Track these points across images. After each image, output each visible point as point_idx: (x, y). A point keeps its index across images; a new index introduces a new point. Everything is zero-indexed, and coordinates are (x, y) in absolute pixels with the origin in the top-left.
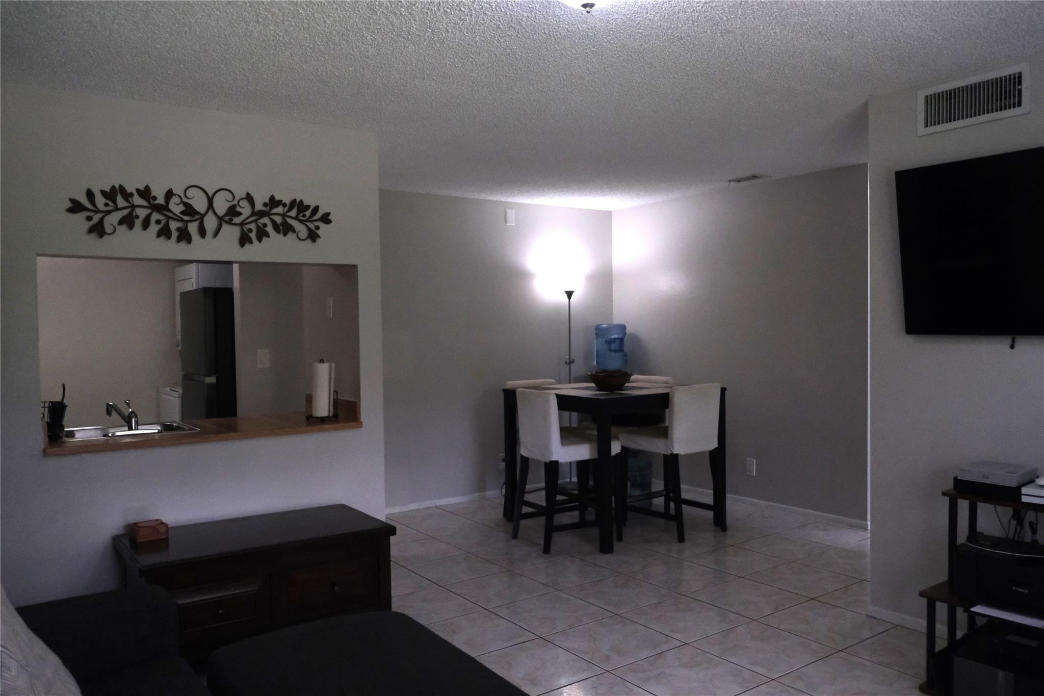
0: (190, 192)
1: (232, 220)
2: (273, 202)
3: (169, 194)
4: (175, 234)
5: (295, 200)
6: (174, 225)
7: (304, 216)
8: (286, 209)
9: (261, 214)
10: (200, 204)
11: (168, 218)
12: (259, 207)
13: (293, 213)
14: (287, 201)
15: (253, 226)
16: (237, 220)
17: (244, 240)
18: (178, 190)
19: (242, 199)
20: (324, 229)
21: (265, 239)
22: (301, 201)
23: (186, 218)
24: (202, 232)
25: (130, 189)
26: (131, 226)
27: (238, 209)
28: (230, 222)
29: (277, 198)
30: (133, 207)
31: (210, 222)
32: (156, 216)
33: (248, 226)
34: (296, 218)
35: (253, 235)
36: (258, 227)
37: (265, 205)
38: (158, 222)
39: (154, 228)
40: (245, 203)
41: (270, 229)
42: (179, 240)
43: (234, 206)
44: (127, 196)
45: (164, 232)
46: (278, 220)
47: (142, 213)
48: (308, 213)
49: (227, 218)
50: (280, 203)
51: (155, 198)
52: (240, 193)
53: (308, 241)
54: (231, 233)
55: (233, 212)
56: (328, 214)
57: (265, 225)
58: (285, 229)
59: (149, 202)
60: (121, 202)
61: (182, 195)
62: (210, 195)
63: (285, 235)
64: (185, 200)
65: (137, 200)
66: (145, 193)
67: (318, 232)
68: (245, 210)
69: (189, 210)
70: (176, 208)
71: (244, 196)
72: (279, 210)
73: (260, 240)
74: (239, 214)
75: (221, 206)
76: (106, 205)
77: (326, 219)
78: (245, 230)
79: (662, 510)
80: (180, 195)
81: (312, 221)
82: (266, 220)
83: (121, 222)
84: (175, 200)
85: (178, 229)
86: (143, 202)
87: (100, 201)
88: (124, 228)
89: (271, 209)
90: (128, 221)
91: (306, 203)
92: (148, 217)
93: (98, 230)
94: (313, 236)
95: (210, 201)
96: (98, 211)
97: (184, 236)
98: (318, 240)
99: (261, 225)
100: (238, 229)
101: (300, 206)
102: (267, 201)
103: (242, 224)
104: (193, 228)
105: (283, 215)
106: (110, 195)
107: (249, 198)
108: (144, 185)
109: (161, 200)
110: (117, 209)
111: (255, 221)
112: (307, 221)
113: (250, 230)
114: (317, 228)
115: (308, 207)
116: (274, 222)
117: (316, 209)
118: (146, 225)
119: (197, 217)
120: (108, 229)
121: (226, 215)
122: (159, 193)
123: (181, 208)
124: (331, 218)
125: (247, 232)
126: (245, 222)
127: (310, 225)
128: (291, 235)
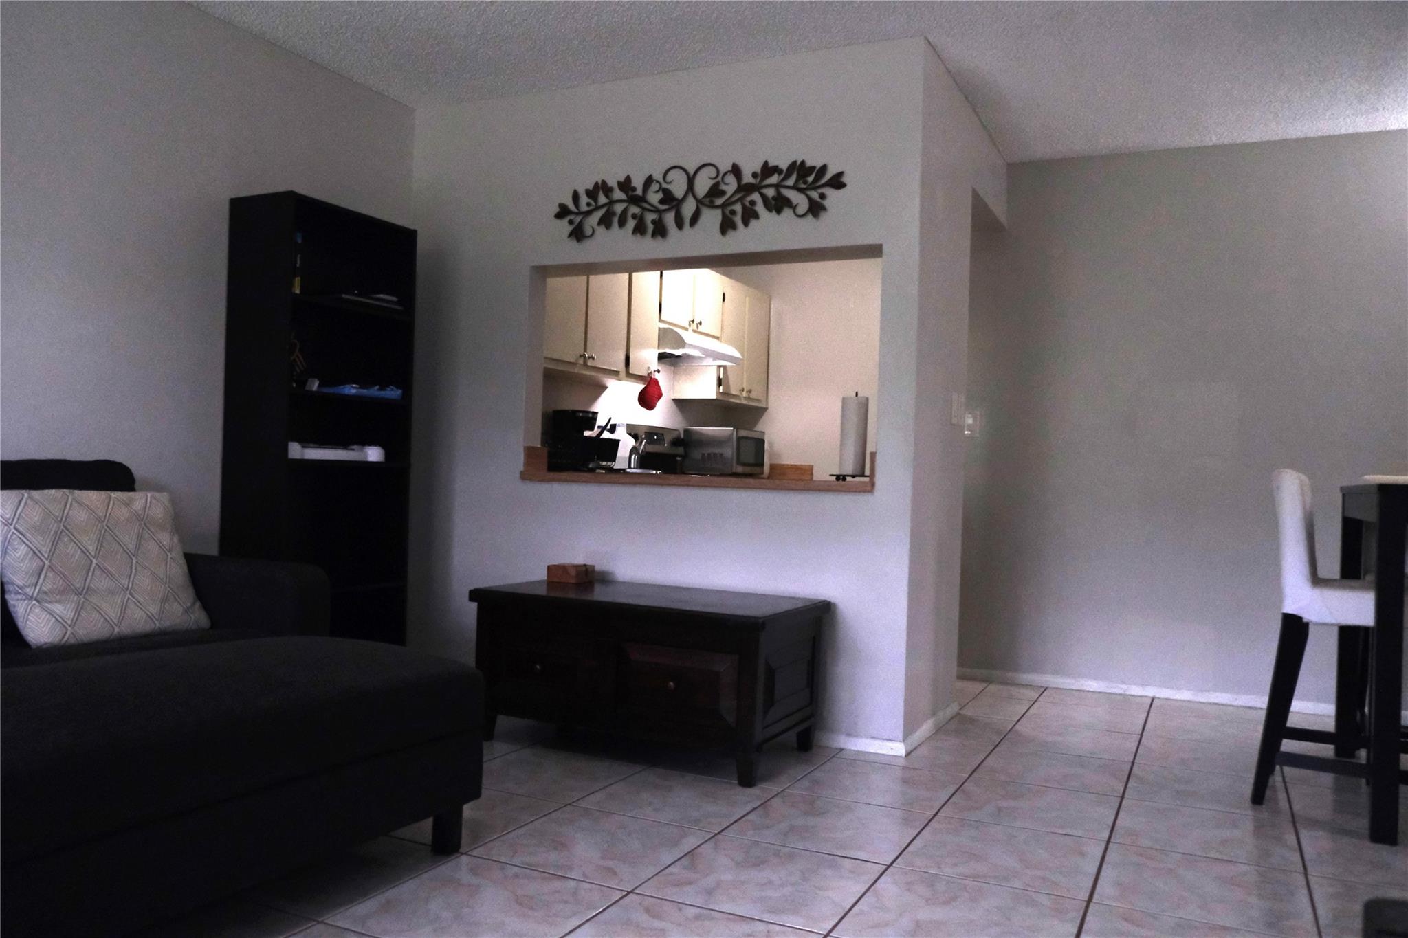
0: (670, 177)
1: (712, 202)
2: (768, 170)
3: (649, 181)
4: (651, 227)
5: (795, 162)
6: (650, 217)
7: (805, 182)
8: (782, 176)
9: (749, 189)
10: (679, 188)
11: (644, 209)
12: (748, 178)
13: (791, 182)
14: (784, 166)
15: (738, 208)
16: (719, 202)
17: (727, 226)
18: (658, 176)
19: (728, 172)
20: (832, 194)
21: (753, 222)
22: (803, 162)
23: (665, 207)
24: (680, 224)
25: (612, 183)
26: (608, 226)
27: (723, 187)
28: (712, 206)
29: (772, 163)
30: (612, 202)
31: (689, 208)
32: (635, 210)
33: (732, 208)
34: (795, 187)
35: (738, 219)
36: (743, 206)
37: (755, 175)
38: (634, 216)
39: (631, 223)
40: (731, 179)
41: (760, 208)
42: (654, 235)
43: (717, 184)
44: (608, 191)
45: (640, 229)
46: (770, 193)
47: (619, 208)
48: (810, 179)
49: (708, 200)
50: (776, 170)
51: (634, 189)
52: (725, 166)
53: (810, 217)
54: (711, 218)
55: (715, 191)
56: (841, 174)
57: (753, 203)
58: (779, 204)
59: (626, 193)
60: (602, 199)
61: (661, 180)
62: (692, 172)
63: (779, 212)
64: (665, 186)
65: (618, 195)
66: (626, 185)
67: (825, 202)
68: (731, 185)
69: (668, 198)
70: (654, 198)
71: (730, 169)
72: (774, 179)
73: (746, 224)
74: (723, 193)
75: (702, 186)
76: (588, 204)
77: (837, 182)
78: (727, 213)
80: (658, 179)
81: (815, 189)
82: (756, 197)
83: (600, 223)
84: (655, 187)
85: (653, 222)
86: (622, 196)
87: (584, 200)
88: (601, 230)
89: (762, 180)
90: (606, 222)
91: (809, 163)
92: (625, 211)
93: (578, 234)
94: (816, 209)
95: (691, 180)
96: (580, 213)
97: (660, 231)
98: (823, 214)
99: (747, 204)
100: (719, 212)
101: (800, 169)
102: (758, 170)
103: (723, 206)
104: (670, 218)
105: (777, 186)
106: (592, 194)
107: (736, 170)
108: (625, 175)
109: (639, 192)
110: (598, 208)
111: (740, 199)
112: (809, 188)
113: (733, 212)
114: (823, 196)
115: (814, 168)
116: (763, 196)
117: (824, 168)
118: (622, 223)
119: (675, 203)
120: (588, 231)
121: (705, 197)
122: (638, 183)
123: (660, 195)
124: (845, 179)
125: (730, 216)
126: (727, 202)
127: (814, 195)
128: (787, 212)
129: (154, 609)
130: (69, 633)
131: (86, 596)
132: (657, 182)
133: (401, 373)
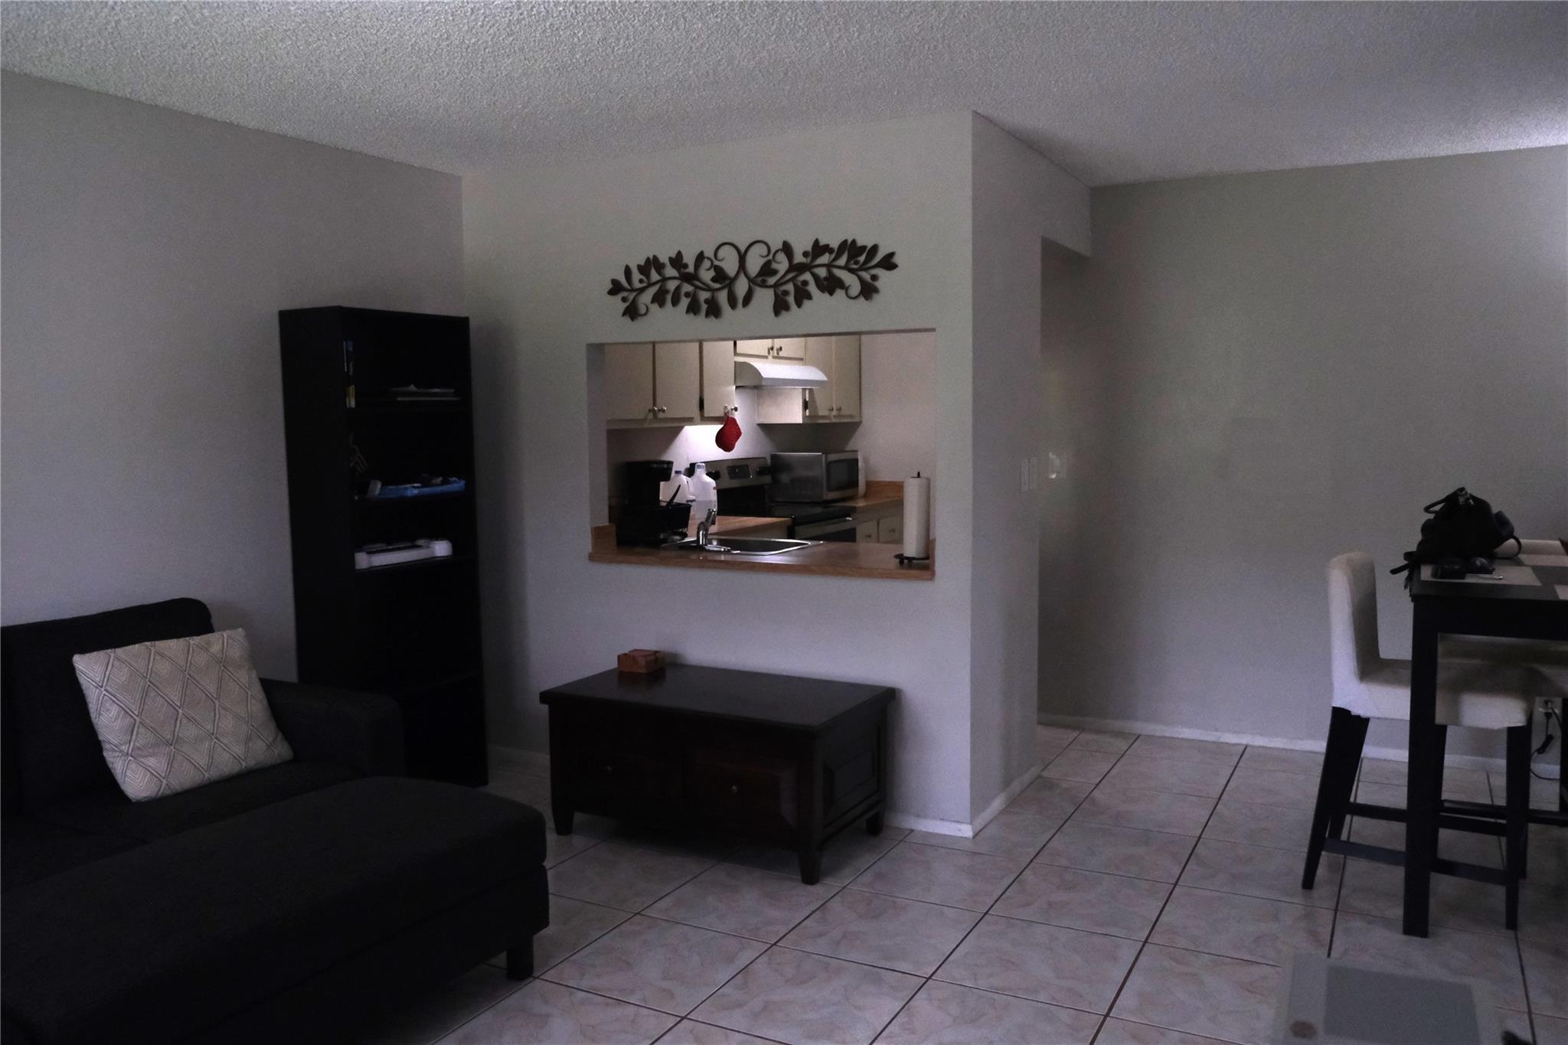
0: (721, 253)
1: (764, 281)
2: (819, 249)
3: (700, 257)
4: (704, 307)
5: (846, 241)
6: (704, 295)
7: (856, 263)
8: (833, 256)
9: (801, 268)
10: (730, 266)
11: (697, 287)
12: (799, 258)
13: (842, 261)
14: (835, 244)
15: (790, 287)
16: (772, 281)
17: (780, 306)
18: (709, 253)
19: (779, 250)
20: (884, 277)
21: (806, 303)
22: (854, 241)
23: (717, 286)
24: (733, 302)
25: (664, 259)
26: (662, 304)
27: (774, 266)
28: (763, 285)
29: (822, 242)
30: (664, 280)
31: (741, 287)
32: (687, 288)
33: (785, 288)
34: (846, 268)
35: (791, 299)
36: (795, 286)
37: (805, 254)
38: (687, 295)
39: (685, 302)
40: (782, 257)
41: (812, 288)
42: (707, 315)
43: (769, 263)
44: (660, 267)
45: (693, 308)
46: (822, 272)
47: (672, 285)
48: (862, 259)
49: (760, 279)
50: (827, 249)
51: (686, 266)
52: (776, 245)
53: (862, 299)
54: (764, 299)
55: (767, 270)
56: (892, 255)
57: (805, 283)
58: (831, 285)
59: (678, 270)
60: (655, 276)
61: (712, 257)
62: (743, 250)
63: (831, 293)
64: (716, 263)
65: (670, 272)
66: (677, 261)
67: (877, 284)
68: (782, 265)
69: (720, 275)
70: (707, 275)
71: (781, 247)
72: (825, 259)
73: (799, 304)
74: (775, 272)
75: (754, 265)
76: (641, 281)
77: (888, 263)
78: (779, 292)
80: (709, 256)
81: (866, 269)
82: (806, 276)
83: (653, 301)
84: (706, 264)
85: (706, 301)
86: (674, 273)
87: (636, 276)
88: (655, 307)
89: (812, 261)
90: (659, 299)
91: (860, 243)
92: (678, 288)
93: (632, 312)
94: (868, 291)
95: (742, 258)
96: (633, 290)
97: (714, 310)
98: (876, 297)
99: (799, 284)
100: (771, 292)
101: (851, 249)
102: (809, 248)
103: (775, 286)
104: (722, 297)
105: (829, 266)
106: (644, 270)
107: (787, 249)
108: (676, 252)
109: (691, 269)
110: (650, 285)
111: (792, 280)
112: (861, 269)
113: (786, 293)
114: (874, 278)
115: (864, 248)
116: (816, 277)
117: (875, 249)
118: (675, 302)
119: (727, 282)
120: (643, 310)
121: (757, 276)
122: (689, 259)
123: (712, 273)
124: (896, 260)
125: (782, 296)
126: (780, 282)
127: (866, 276)
128: (840, 293)
129: (238, 750)
130: (164, 785)
131: (176, 747)
132: (708, 258)
133: (464, 465)
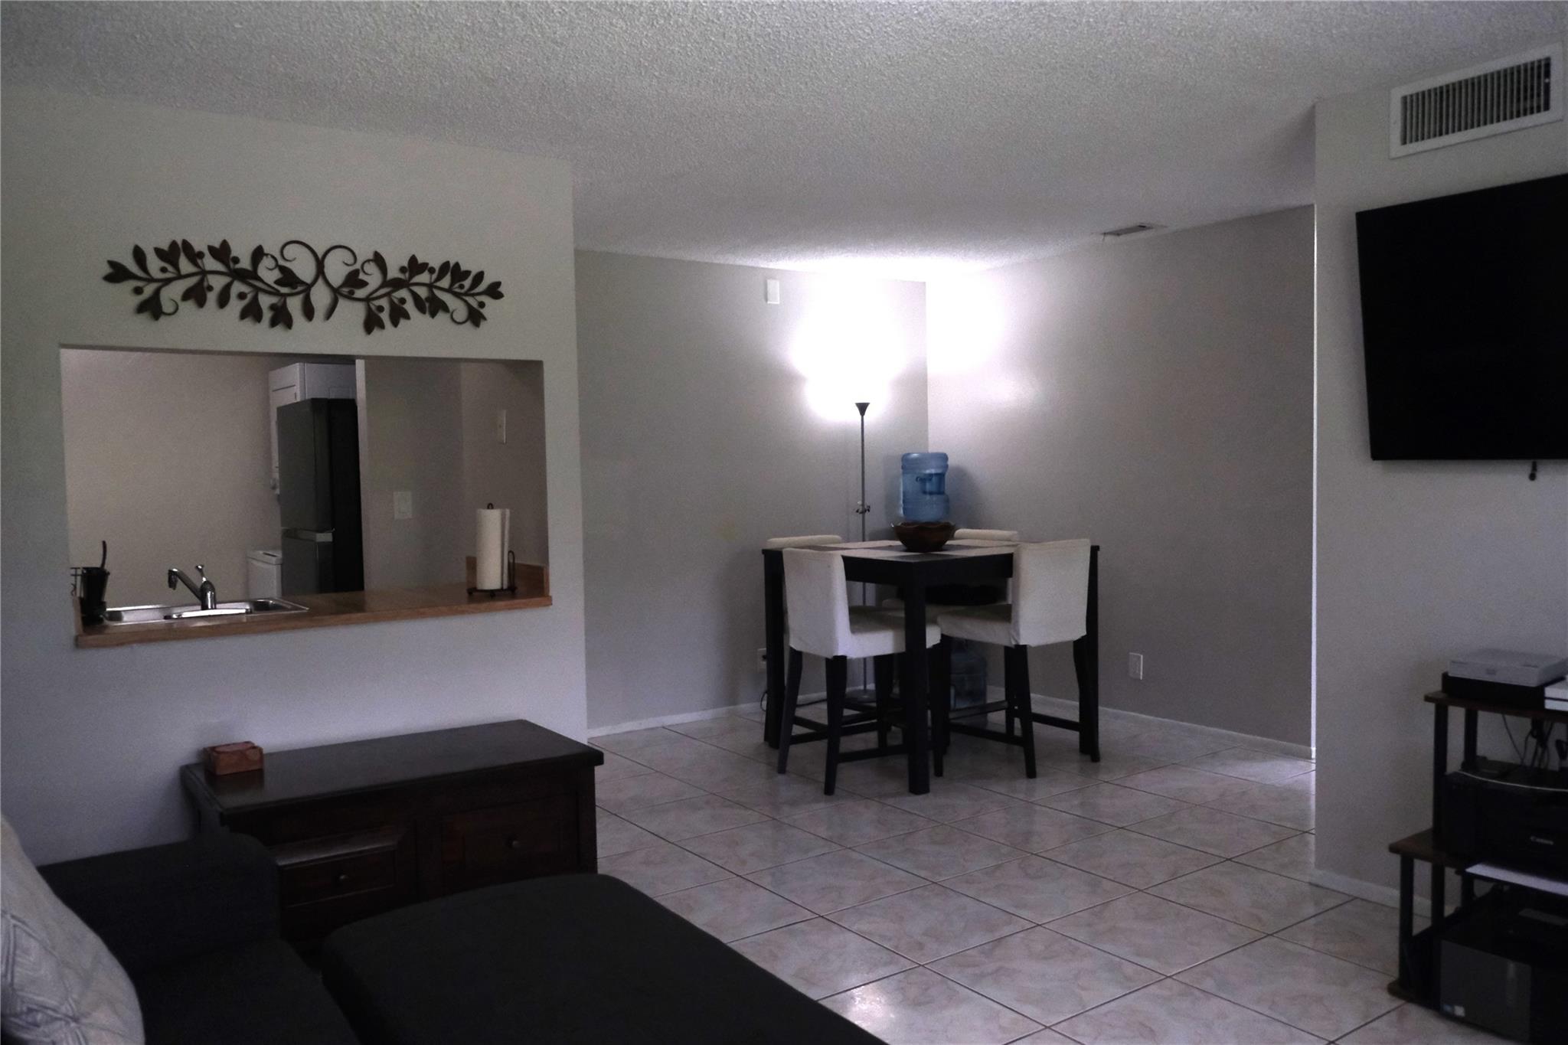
0: (289, 251)
1: (352, 293)
2: (415, 266)
3: (258, 254)
4: (267, 315)
5: (447, 263)
6: (265, 301)
7: (462, 287)
8: (434, 276)
9: (397, 284)
10: (304, 269)
11: (257, 290)
12: (393, 273)
13: (445, 282)
14: (436, 264)
15: (384, 302)
16: (361, 293)
17: (372, 323)
18: (271, 247)
19: (368, 261)
20: (491, 307)
21: (403, 322)
22: (457, 265)
23: (284, 290)
24: (309, 312)
25: (199, 245)
26: (201, 303)
27: (362, 276)
28: (350, 297)
29: (421, 260)
30: (204, 273)
31: (320, 297)
32: (238, 287)
33: (377, 303)
34: (449, 291)
35: (385, 316)
36: (392, 303)
37: (403, 270)
38: (242, 296)
39: (235, 306)
40: (372, 268)
41: (410, 306)
42: (273, 323)
43: (356, 273)
44: (194, 257)
45: (252, 312)
46: (423, 292)
47: (217, 283)
48: (467, 283)
49: (345, 290)
50: (424, 267)
51: (236, 260)
52: (364, 253)
53: (469, 324)
54: (351, 313)
55: (354, 280)
56: (498, 284)
57: (403, 301)
58: (433, 306)
59: (227, 265)
60: (185, 266)
61: (278, 256)
62: (320, 256)
63: (433, 315)
64: (281, 262)
65: (210, 263)
66: (222, 252)
67: (483, 311)
68: (373, 278)
69: (288, 278)
70: (268, 274)
71: (371, 256)
72: (424, 277)
73: (395, 323)
74: (364, 284)
75: (336, 271)
76: (163, 270)
77: (494, 291)
78: (373, 308)
79: (1003, 729)
80: (274, 254)
81: (473, 295)
82: (403, 293)
83: (187, 296)
84: (266, 262)
85: (273, 307)
86: (219, 266)
87: (154, 264)
88: (188, 307)
89: (411, 277)
90: (197, 295)
91: (464, 267)
92: (227, 288)
93: (152, 308)
94: (475, 317)
95: (320, 264)
96: (151, 280)
97: (281, 318)
98: (483, 324)
99: (396, 301)
100: (361, 306)
101: (456, 273)
102: (405, 264)
103: (367, 300)
104: (294, 305)
105: (430, 286)
106: (169, 255)
107: (379, 260)
108: (220, 240)
109: (245, 263)
110: (180, 277)
111: (388, 294)
112: (466, 294)
113: (381, 309)
114: (482, 305)
115: (468, 273)
116: (416, 297)
117: (480, 277)
118: (223, 300)
119: (300, 288)
120: (167, 307)
121: (344, 285)
122: (242, 252)
123: (276, 275)
124: (502, 289)
125: (376, 312)
126: (375, 295)
127: (471, 300)
128: (441, 316)
132: (273, 257)
